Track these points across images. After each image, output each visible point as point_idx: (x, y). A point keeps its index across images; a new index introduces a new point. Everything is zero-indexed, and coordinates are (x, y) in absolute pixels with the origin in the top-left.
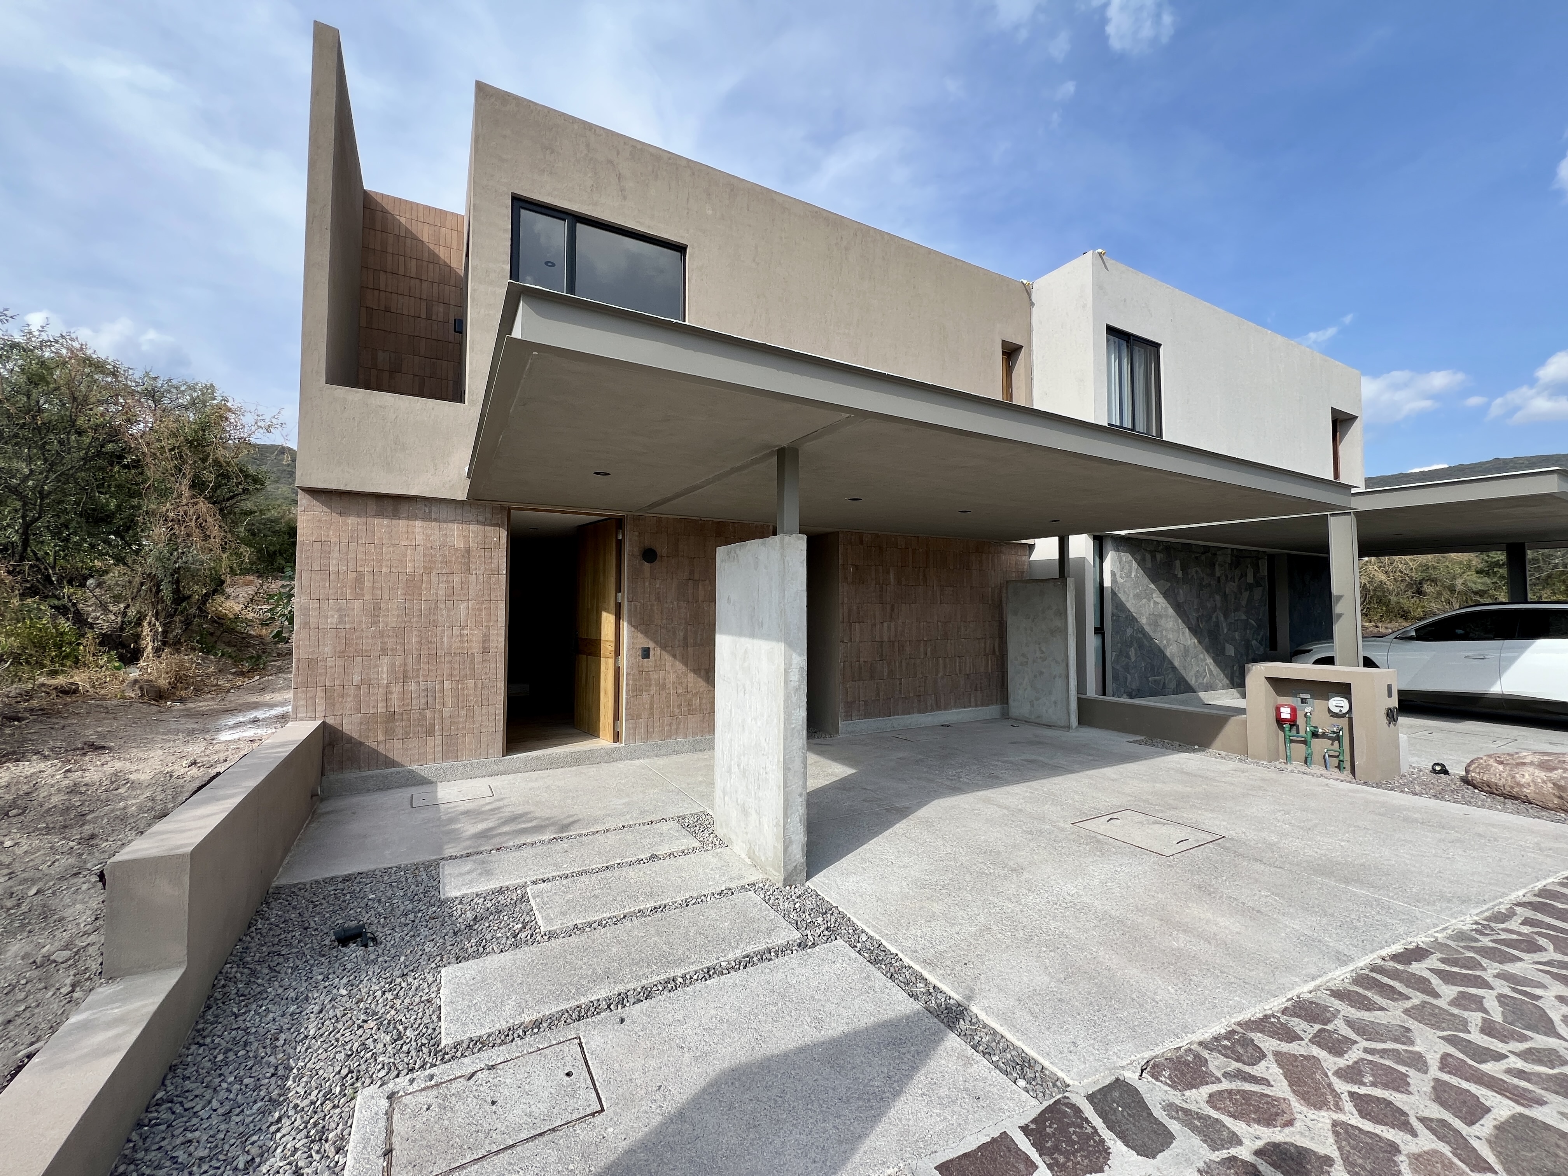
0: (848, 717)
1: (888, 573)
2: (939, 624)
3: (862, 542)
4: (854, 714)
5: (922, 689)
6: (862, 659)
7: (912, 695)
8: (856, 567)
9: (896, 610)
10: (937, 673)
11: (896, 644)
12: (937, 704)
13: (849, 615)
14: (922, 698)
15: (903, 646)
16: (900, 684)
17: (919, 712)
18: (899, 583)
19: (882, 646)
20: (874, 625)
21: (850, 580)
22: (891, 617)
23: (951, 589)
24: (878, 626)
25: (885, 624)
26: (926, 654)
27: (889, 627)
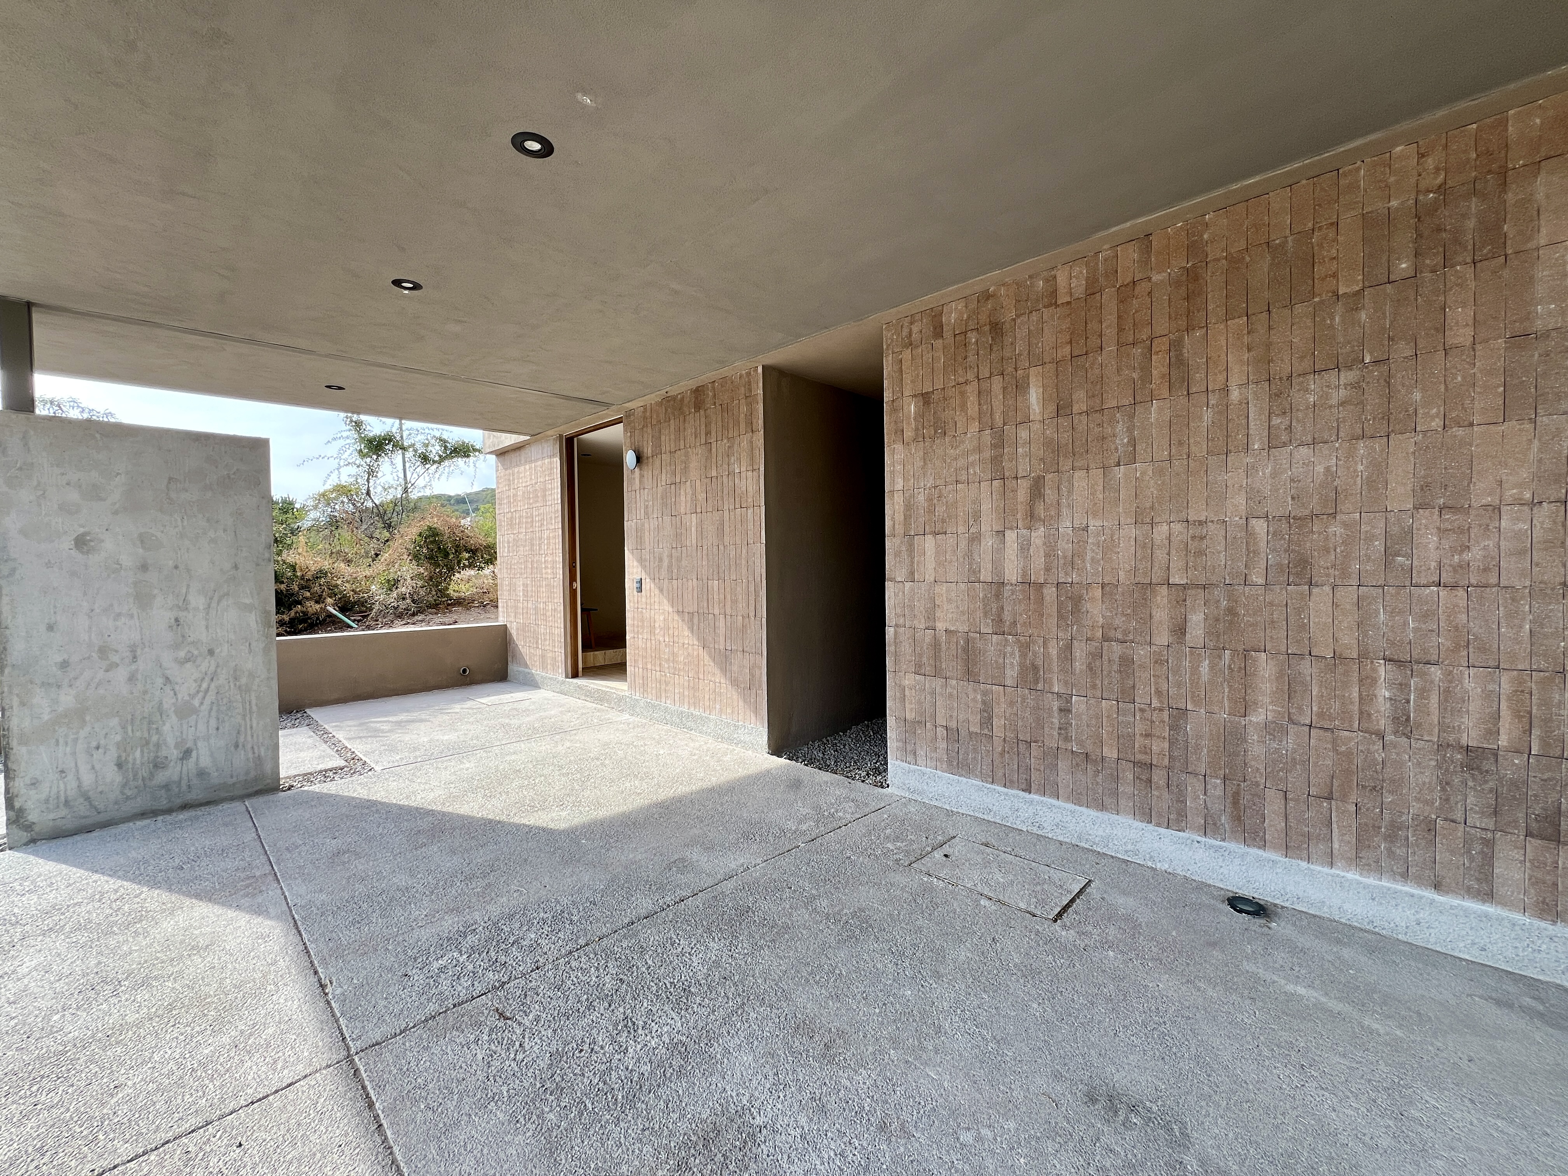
0: (910, 754)
1: (1021, 387)
2: (1260, 527)
3: (938, 331)
4: (921, 752)
5: (1159, 746)
6: (940, 626)
7: (1110, 752)
8: (925, 398)
9: (1049, 493)
10: (1244, 707)
11: (1050, 592)
12: (1237, 819)
13: (907, 518)
14: (1159, 777)
15: (1077, 601)
16: (1065, 711)
17: (1147, 815)
18: (1062, 409)
19: (998, 596)
20: (975, 539)
21: (909, 434)
22: (1031, 516)
23: (1347, 376)
24: (989, 542)
25: (1010, 536)
26: (1180, 630)
27: (1025, 548)
